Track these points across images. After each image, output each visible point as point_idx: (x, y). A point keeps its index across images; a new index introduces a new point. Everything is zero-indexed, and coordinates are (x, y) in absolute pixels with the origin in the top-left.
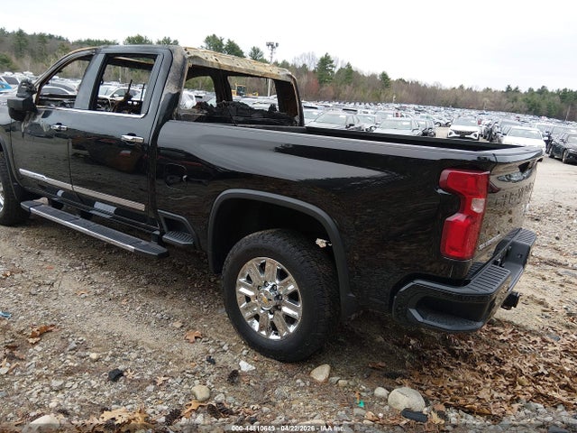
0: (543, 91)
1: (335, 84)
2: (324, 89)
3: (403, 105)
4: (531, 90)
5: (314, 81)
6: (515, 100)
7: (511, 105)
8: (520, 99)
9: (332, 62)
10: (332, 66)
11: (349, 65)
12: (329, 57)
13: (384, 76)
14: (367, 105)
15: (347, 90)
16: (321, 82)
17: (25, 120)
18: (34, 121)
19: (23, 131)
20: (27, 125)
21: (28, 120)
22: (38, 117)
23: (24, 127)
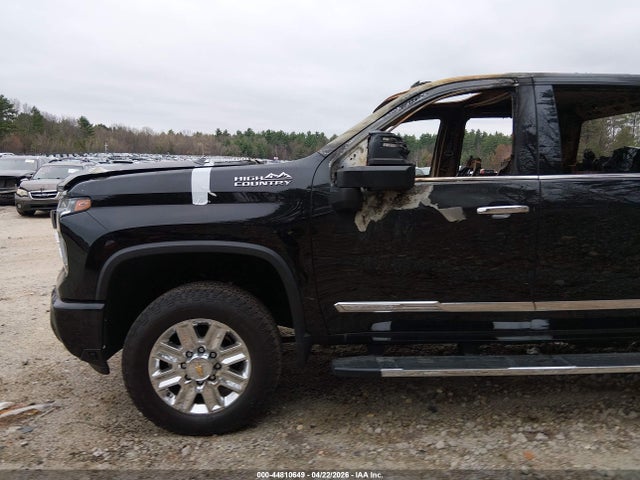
0: (249, 133)
1: (20, 134)
3: (115, 154)
4: (239, 133)
6: (228, 143)
7: (225, 148)
8: (232, 142)
9: (11, 106)
10: (12, 112)
11: (35, 110)
12: (5, 100)
13: (84, 122)
15: (40, 140)
17: (365, 208)
18: (405, 207)
19: (362, 228)
20: (378, 217)
21: (378, 208)
22: (413, 198)
23: (368, 220)
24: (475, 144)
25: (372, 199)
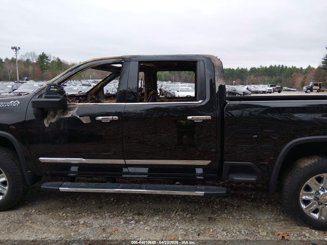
1: (52, 70)
2: (45, 73)
5: (37, 69)
10: (48, 60)
11: (58, 59)
12: (45, 55)
14: (75, 81)
16: (42, 69)
17: (49, 116)
18: (66, 116)
19: (47, 125)
20: (53, 120)
21: (54, 116)
22: (69, 112)
23: (49, 122)
24: (281, 72)
25: (52, 112)
